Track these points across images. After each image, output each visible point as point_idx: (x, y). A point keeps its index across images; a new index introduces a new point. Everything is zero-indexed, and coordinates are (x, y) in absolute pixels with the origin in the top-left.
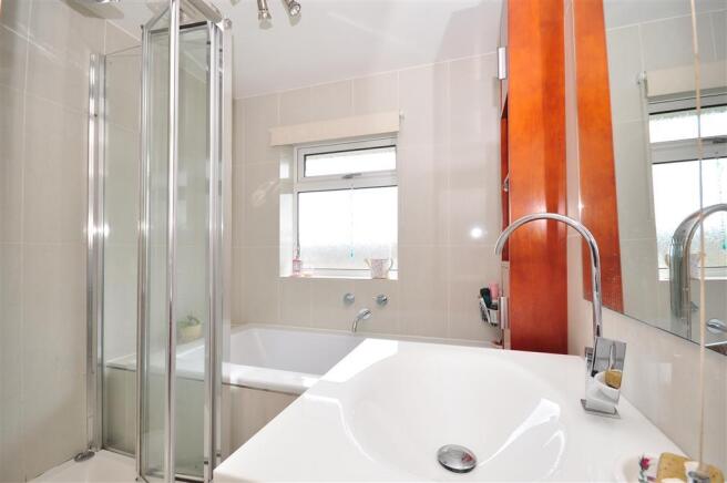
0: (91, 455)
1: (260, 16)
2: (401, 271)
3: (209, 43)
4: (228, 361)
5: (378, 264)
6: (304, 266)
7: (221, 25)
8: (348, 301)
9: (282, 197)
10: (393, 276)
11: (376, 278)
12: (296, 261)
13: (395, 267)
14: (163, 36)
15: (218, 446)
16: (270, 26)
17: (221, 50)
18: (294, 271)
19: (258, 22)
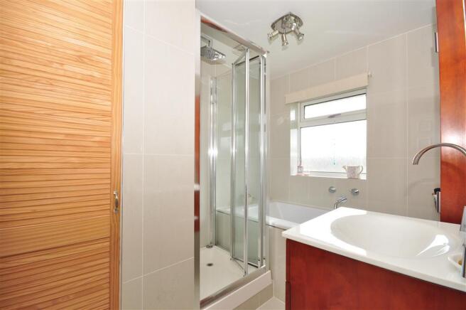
0: (212, 247)
1: (283, 45)
2: (368, 174)
3: (260, 63)
4: (268, 215)
5: (352, 170)
6: (304, 170)
7: (265, 56)
8: (331, 191)
9: (292, 131)
10: (363, 177)
11: (351, 178)
12: (300, 167)
13: (365, 171)
14: (242, 66)
15: (264, 255)
16: (287, 48)
17: (265, 65)
18: (298, 172)
19: (282, 47)
